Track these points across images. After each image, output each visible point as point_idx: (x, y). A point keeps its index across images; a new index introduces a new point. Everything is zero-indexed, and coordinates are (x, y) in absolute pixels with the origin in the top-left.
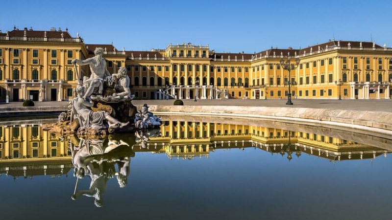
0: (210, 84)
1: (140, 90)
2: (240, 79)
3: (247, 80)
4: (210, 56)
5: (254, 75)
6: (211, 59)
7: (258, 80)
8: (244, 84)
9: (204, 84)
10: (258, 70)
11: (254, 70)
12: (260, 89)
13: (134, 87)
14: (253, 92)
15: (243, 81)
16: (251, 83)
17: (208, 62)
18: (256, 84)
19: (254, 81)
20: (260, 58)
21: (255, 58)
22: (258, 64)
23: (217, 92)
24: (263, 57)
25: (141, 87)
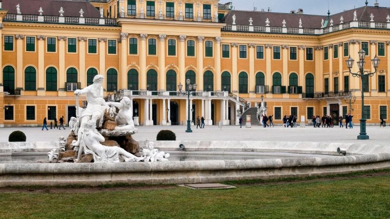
0: (223, 89)
1: (38, 102)
2: (293, 78)
3: (310, 79)
4: (221, 18)
5: (326, 68)
6: (224, 25)
7: (336, 80)
8: (304, 90)
9: (206, 89)
10: (336, 55)
11: (326, 56)
12: (340, 103)
13: (22, 93)
14: (325, 109)
15: (302, 82)
16: (319, 88)
17: (217, 33)
18: (331, 88)
19: (327, 80)
20: (341, 27)
21: (328, 27)
22: (335, 41)
23: (238, 108)
24: (346, 26)
25: (42, 93)
